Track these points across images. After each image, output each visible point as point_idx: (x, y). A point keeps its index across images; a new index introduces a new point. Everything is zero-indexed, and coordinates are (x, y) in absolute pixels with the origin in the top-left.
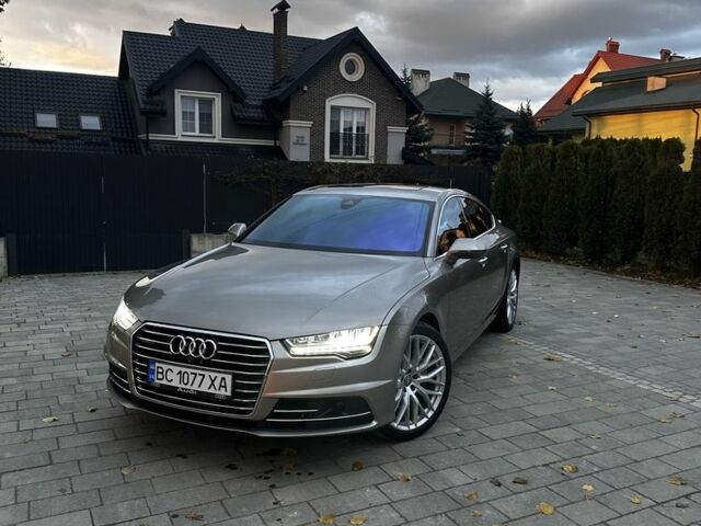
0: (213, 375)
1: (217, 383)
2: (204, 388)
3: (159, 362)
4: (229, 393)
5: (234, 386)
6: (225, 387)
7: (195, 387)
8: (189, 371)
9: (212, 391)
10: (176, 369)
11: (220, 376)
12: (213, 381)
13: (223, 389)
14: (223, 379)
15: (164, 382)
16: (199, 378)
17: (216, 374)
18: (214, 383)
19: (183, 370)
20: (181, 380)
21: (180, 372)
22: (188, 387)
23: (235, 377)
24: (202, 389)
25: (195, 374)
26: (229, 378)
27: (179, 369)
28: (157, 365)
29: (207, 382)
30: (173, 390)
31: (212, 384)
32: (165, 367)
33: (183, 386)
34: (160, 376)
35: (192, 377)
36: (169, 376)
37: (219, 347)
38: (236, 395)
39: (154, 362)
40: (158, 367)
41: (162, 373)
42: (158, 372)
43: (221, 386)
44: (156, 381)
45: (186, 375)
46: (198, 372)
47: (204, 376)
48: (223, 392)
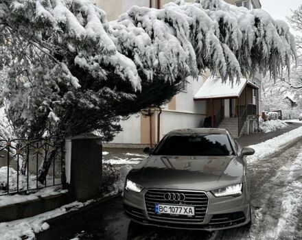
0: (186, 207)
1: (188, 211)
2: (182, 213)
3: (160, 204)
4: (193, 214)
5: (195, 211)
6: (192, 212)
7: (178, 213)
8: (175, 207)
9: (186, 214)
10: (169, 206)
11: (189, 208)
15: (163, 212)
16: (179, 209)
18: (186, 210)
19: (172, 206)
20: (171, 211)
21: (170, 208)
22: (175, 213)
23: (196, 207)
26: (193, 208)
29: (183, 211)
30: (168, 215)
32: (163, 206)
33: (172, 213)
35: (176, 209)
36: (166, 209)
37: (187, 196)
38: (196, 215)
39: (157, 205)
40: (160, 206)
41: (162, 209)
42: (160, 209)
43: (190, 212)
44: (159, 212)
45: (173, 209)
46: (179, 207)
47: (181, 208)
48: (191, 214)
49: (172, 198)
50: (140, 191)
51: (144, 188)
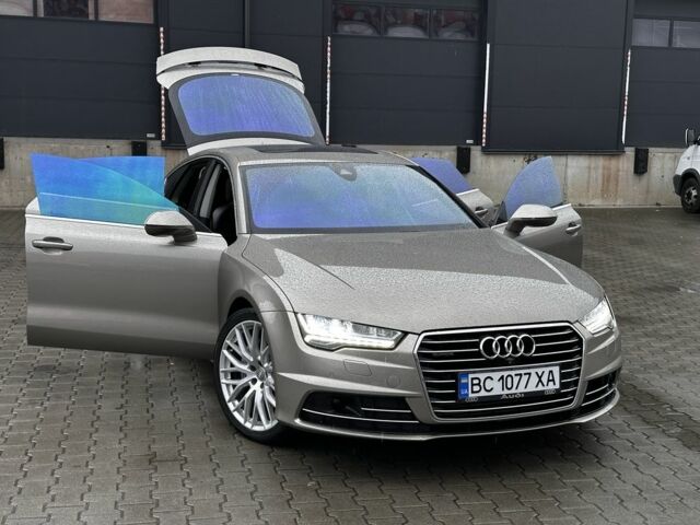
0: (540, 371)
1: (544, 379)
2: (532, 388)
3: (474, 372)
5: (563, 376)
6: (553, 380)
7: (521, 389)
8: (513, 373)
9: (540, 388)
10: (497, 376)
11: (547, 370)
12: (540, 378)
13: (551, 384)
14: (551, 372)
15: (483, 393)
16: (525, 378)
17: (544, 369)
18: (541, 379)
19: (505, 374)
20: (504, 386)
21: (502, 377)
22: (513, 391)
23: (562, 367)
24: (528, 390)
25: (521, 375)
26: (556, 370)
27: (500, 374)
28: (471, 376)
29: (534, 379)
30: (497, 400)
31: (540, 381)
32: (482, 376)
33: (506, 392)
34: (476, 388)
35: (516, 379)
36: (489, 384)
37: (538, 340)
38: (563, 385)
39: (466, 374)
40: (473, 379)
41: (479, 384)
42: (473, 385)
43: (549, 381)
44: (471, 395)
45: (509, 379)
46: (522, 372)
47: (530, 374)
48: (551, 386)
49: (503, 352)
50: (388, 343)
51: (405, 334)
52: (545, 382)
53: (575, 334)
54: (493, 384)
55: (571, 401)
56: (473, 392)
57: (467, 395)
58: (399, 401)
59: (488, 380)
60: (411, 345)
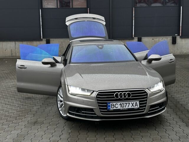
0: (133, 102)
1: (134, 105)
2: (130, 107)
3: (112, 102)
4: (138, 107)
5: (140, 104)
6: (137, 105)
7: (127, 107)
8: (124, 103)
9: (133, 107)
10: (119, 103)
11: (135, 102)
12: (133, 104)
13: (136, 106)
14: (136, 103)
15: (115, 108)
16: (128, 104)
19: (122, 103)
21: (121, 104)
22: (124, 108)
23: (140, 101)
24: (129, 108)
25: (126, 103)
26: (138, 102)
27: (120, 103)
28: (111, 103)
29: (131, 105)
30: (119, 110)
31: (133, 105)
32: (114, 104)
33: (122, 108)
34: (113, 107)
35: (125, 105)
37: (132, 94)
38: (140, 107)
39: (110, 103)
40: (111, 104)
41: (113, 106)
42: (112, 106)
43: (136, 105)
44: (111, 109)
45: (123, 105)
46: (127, 102)
47: (129, 103)
48: (136, 107)
49: (121, 97)
50: (89, 94)
51: (94, 91)
52: (134, 106)
53: (145, 92)
54: (118, 106)
55: (144, 111)
56: (112, 108)
57: (110, 109)
58: (92, 110)
59: (116, 105)
60: (95, 94)
